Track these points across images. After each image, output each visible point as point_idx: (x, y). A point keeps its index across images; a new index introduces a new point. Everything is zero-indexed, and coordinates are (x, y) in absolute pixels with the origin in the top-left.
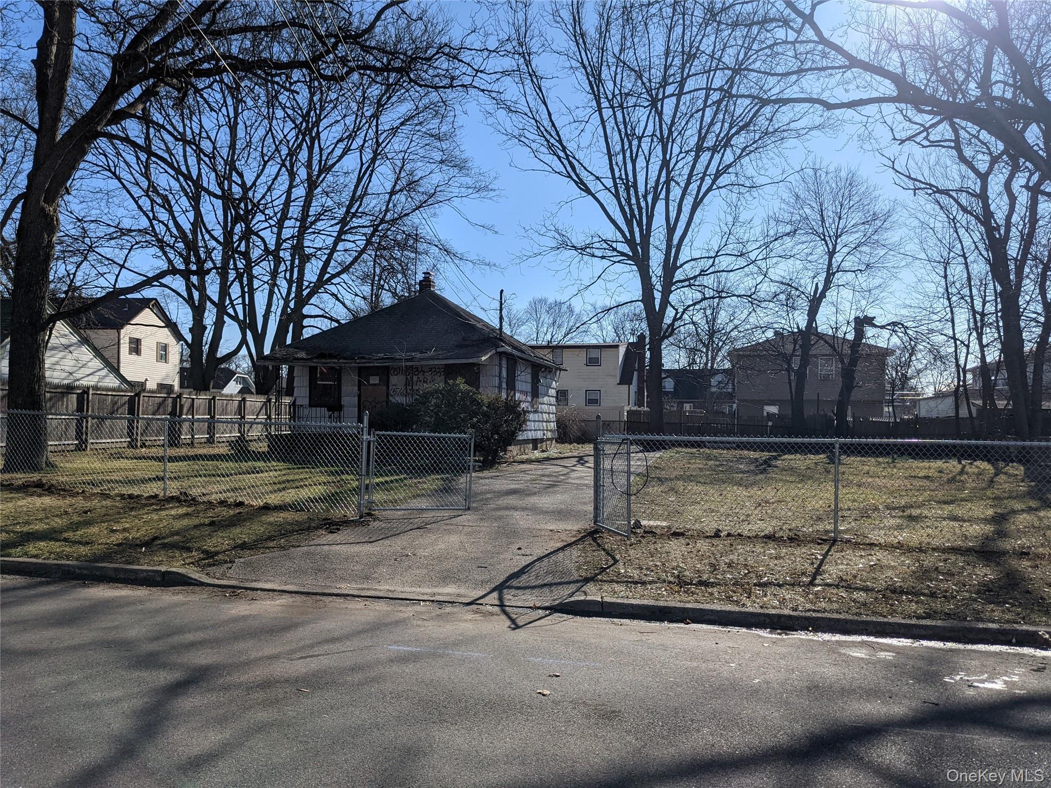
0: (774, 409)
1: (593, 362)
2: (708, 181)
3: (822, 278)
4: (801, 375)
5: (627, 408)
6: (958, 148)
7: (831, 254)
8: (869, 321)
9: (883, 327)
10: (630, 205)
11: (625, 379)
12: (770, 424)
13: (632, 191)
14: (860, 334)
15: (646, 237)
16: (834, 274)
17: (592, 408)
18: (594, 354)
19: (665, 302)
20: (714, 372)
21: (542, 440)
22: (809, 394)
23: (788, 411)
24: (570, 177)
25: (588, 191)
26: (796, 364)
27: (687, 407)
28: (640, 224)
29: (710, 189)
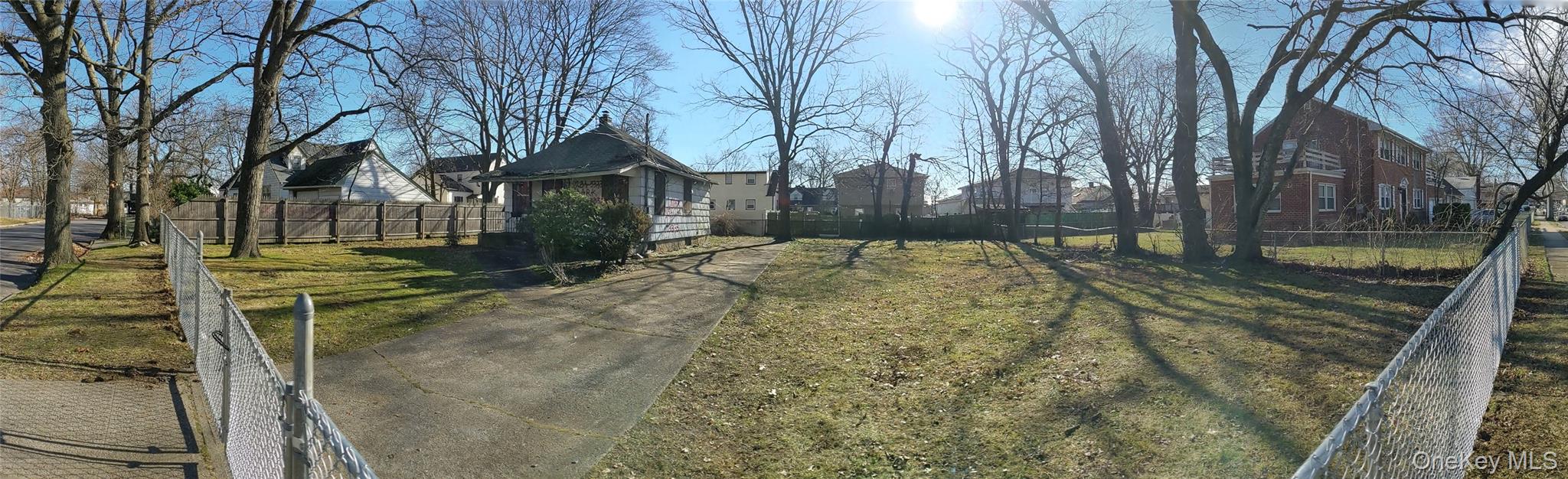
0: (861, 211)
1: (751, 182)
2: (821, 55)
3: (891, 128)
4: (880, 189)
5: (767, 211)
6: (973, 53)
7: (896, 115)
8: (918, 156)
9: (926, 160)
10: (767, 72)
11: (770, 193)
12: (861, 220)
13: (768, 64)
14: (913, 165)
15: (777, 94)
16: (897, 126)
17: (751, 211)
18: (752, 177)
19: (791, 134)
20: (825, 189)
21: (696, 238)
22: (885, 201)
23: (872, 212)
24: (723, 51)
25: (737, 61)
26: (876, 183)
27: (809, 209)
28: (774, 84)
29: (821, 63)
